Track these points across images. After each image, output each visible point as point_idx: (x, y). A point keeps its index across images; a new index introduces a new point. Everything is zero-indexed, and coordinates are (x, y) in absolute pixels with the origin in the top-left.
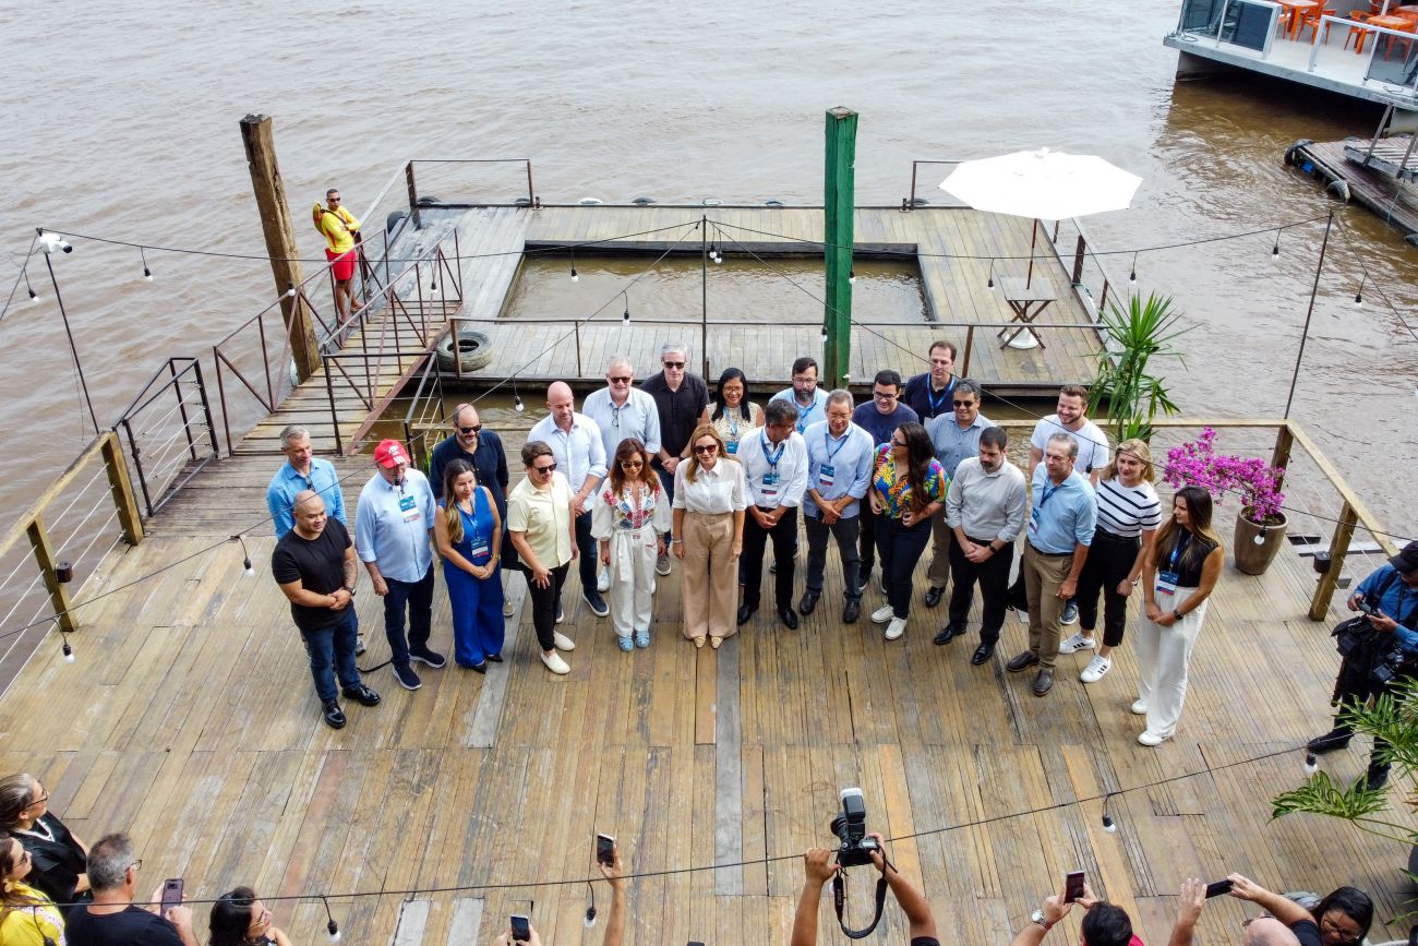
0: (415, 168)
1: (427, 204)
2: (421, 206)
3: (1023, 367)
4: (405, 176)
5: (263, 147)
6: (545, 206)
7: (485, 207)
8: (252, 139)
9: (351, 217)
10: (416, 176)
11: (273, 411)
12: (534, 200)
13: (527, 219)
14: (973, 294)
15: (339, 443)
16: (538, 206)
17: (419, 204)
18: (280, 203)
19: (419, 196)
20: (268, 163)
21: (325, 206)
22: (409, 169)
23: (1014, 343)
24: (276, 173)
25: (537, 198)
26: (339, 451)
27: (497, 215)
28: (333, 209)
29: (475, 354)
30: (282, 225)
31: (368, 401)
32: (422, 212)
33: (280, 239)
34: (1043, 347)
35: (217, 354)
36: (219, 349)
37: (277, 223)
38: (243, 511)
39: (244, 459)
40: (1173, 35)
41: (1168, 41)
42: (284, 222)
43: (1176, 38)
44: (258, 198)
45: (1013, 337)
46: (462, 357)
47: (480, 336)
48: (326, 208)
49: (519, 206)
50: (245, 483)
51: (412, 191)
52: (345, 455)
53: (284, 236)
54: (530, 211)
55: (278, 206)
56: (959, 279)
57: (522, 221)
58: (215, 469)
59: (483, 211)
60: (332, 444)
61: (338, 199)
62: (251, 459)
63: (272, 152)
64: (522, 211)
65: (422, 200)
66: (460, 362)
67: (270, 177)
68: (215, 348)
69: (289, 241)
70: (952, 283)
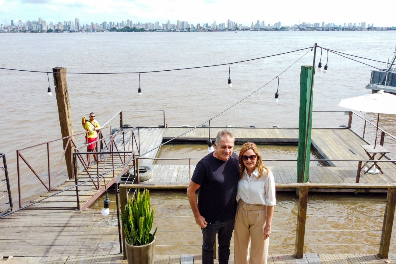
0: (123, 114)
1: (127, 127)
2: (124, 127)
3: (378, 181)
4: (119, 116)
5: (62, 79)
6: (169, 127)
7: (147, 127)
8: (57, 76)
9: (98, 125)
10: (123, 116)
11: (49, 190)
12: (165, 126)
13: (163, 131)
14: (341, 155)
15: (78, 205)
16: (167, 127)
17: (123, 127)
18: (67, 104)
19: (124, 124)
20: (63, 86)
21: (88, 119)
22: (121, 114)
23: (370, 171)
24: (66, 91)
25: (167, 124)
26: (78, 208)
27: (152, 130)
28: (91, 120)
29: (145, 174)
30: (67, 114)
31: (97, 187)
32: (125, 130)
33: (65, 120)
34: (382, 173)
35: (18, 154)
36: (19, 152)
37: (65, 113)
38: (16, 241)
39: (26, 212)
40: (369, 85)
41: (367, 87)
42: (68, 113)
43: (370, 86)
44: (58, 102)
45: (370, 169)
46: (140, 175)
47: (147, 168)
48: (88, 120)
49: (160, 127)
50: (23, 224)
51: (121, 122)
52: (81, 209)
53: (68, 119)
54: (164, 129)
55: (66, 105)
56: (333, 150)
57: (161, 132)
58: (9, 217)
59: (147, 129)
60: (75, 204)
61: (94, 116)
62: (30, 212)
63: (65, 82)
64: (161, 129)
65: (125, 125)
66: (139, 176)
67: (64, 92)
68: (17, 151)
69: (70, 121)
70: (331, 151)
